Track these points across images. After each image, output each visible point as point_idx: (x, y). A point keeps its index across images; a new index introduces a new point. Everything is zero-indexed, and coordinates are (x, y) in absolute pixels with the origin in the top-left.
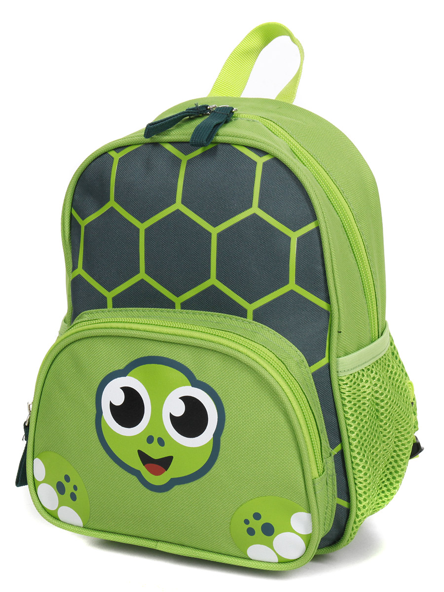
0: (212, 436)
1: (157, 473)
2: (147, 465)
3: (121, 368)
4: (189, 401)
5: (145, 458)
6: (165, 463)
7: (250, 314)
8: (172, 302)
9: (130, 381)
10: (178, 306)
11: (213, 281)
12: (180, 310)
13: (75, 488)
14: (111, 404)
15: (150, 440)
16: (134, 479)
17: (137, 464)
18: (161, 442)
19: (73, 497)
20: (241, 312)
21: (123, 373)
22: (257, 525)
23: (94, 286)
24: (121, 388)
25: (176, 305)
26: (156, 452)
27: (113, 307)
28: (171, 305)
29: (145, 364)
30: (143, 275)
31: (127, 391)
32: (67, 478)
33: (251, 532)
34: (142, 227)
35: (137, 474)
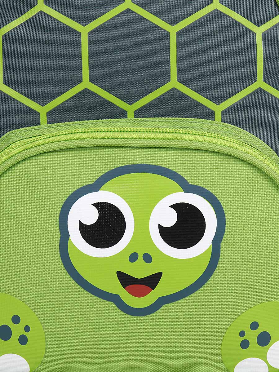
0: (211, 244)
2: (128, 287)
3: (91, 182)
5: (125, 280)
6: (152, 281)
7: (218, 116)
8: (123, 110)
10: (131, 115)
11: (174, 83)
12: (133, 119)
13: (27, 329)
15: (133, 258)
16: (111, 305)
17: (116, 288)
18: (148, 258)
19: (23, 340)
20: (209, 115)
22: (252, 336)
23: (21, 101)
24: (92, 205)
25: (128, 114)
27: (48, 124)
28: (123, 114)
29: (122, 175)
30: (86, 84)
31: (101, 206)
32: (16, 320)
33: (245, 344)
34: (84, 31)
35: (115, 299)
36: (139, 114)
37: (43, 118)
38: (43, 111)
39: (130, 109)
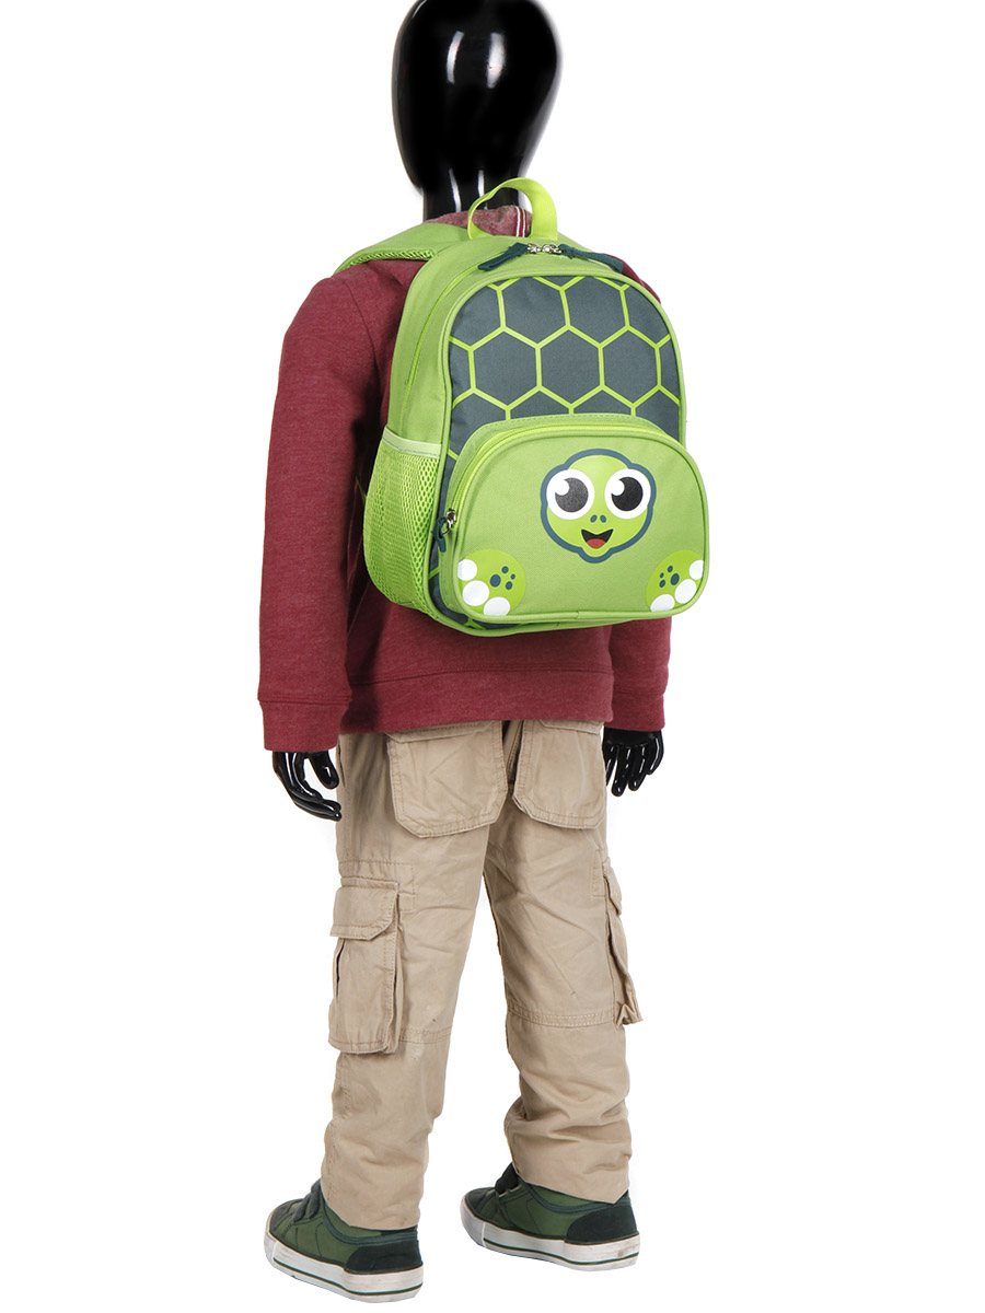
0: (647, 507)
1: (596, 546)
2: (590, 541)
3: (564, 462)
4: (628, 482)
5: (587, 536)
6: (606, 536)
7: (633, 411)
8: (566, 408)
9: (572, 473)
13: (513, 577)
14: (557, 495)
15: (594, 519)
16: (576, 555)
17: (581, 542)
18: (603, 519)
19: (509, 586)
20: (627, 411)
21: (565, 467)
22: (668, 577)
23: (491, 402)
24: (564, 480)
25: (570, 411)
26: (597, 529)
27: (511, 419)
28: (565, 411)
29: (584, 457)
30: (540, 388)
31: (571, 481)
32: (505, 570)
33: (662, 584)
34: (538, 347)
35: (579, 551)
36: (577, 410)
37: (508, 415)
38: (508, 409)
39: (571, 407)
